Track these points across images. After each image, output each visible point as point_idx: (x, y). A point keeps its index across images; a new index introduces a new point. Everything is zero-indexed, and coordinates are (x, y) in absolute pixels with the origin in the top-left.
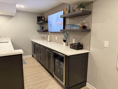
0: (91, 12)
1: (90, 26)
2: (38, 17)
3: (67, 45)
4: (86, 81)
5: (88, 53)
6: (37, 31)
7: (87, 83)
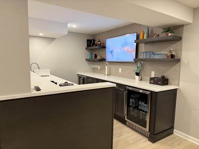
0: (181, 37)
1: (179, 55)
2: (88, 40)
3: (141, 80)
4: (172, 128)
5: (176, 89)
6: (86, 60)
7: (174, 130)
